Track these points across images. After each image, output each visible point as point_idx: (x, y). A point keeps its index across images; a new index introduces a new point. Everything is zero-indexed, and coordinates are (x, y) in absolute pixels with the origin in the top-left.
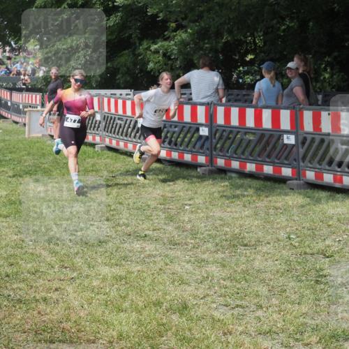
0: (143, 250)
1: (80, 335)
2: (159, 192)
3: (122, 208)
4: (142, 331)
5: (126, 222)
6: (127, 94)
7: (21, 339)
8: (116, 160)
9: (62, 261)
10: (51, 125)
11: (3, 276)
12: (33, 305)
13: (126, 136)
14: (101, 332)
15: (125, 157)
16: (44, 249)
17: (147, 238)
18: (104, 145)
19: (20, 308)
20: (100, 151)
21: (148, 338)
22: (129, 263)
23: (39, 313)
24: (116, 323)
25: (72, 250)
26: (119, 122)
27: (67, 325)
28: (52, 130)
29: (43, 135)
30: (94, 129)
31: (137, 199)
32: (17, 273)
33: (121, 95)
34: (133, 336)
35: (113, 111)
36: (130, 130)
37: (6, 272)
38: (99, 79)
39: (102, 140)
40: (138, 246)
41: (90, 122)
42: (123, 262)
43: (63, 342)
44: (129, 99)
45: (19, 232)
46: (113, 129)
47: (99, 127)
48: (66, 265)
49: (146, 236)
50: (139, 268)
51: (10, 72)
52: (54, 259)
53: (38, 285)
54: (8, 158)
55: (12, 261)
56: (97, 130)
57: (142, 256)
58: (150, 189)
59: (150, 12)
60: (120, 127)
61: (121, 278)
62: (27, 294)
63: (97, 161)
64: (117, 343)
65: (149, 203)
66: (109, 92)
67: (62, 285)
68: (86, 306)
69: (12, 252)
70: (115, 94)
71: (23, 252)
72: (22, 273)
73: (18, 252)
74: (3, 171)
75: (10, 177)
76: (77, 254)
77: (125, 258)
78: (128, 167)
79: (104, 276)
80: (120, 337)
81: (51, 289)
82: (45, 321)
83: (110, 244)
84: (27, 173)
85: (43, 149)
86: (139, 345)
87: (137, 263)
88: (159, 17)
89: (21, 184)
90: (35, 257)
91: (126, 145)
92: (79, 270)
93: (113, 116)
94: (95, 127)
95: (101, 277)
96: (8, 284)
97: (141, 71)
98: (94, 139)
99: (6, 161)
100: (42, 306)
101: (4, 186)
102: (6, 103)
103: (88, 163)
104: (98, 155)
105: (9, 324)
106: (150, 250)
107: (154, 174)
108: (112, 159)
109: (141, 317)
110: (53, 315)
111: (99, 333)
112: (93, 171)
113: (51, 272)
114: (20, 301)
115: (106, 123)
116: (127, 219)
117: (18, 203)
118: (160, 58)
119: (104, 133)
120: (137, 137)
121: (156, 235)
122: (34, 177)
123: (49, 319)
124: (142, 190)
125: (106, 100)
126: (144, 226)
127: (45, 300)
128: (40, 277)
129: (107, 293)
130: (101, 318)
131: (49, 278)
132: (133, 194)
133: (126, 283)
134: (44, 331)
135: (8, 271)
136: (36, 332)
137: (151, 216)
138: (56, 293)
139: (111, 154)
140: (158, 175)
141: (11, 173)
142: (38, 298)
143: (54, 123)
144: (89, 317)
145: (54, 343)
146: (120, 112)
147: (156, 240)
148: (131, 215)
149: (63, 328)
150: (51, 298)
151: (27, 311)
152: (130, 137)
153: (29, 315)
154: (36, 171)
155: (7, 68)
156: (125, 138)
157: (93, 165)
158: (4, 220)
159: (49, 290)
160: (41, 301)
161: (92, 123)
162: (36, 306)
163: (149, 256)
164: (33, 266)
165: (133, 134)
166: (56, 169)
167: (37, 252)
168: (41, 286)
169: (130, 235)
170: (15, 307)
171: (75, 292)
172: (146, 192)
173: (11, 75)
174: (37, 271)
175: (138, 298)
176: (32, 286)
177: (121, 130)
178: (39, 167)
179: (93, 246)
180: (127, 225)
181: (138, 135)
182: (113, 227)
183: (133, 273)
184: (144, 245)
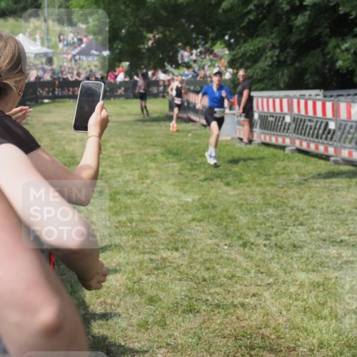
0: (339, 256)
1: (279, 342)
2: (353, 196)
3: (316, 212)
4: (343, 340)
5: (320, 226)
6: (317, 95)
7: (222, 344)
8: (306, 162)
9: (258, 266)
10: (241, 128)
11: (201, 280)
12: (232, 311)
13: (317, 137)
14: (301, 339)
15: (316, 159)
16: (238, 254)
17: (344, 244)
18: (294, 148)
19: (219, 313)
20: (290, 154)
21: (349, 347)
22: (326, 269)
23: (238, 318)
24: (315, 330)
25: (267, 255)
26: (309, 124)
27: (267, 332)
28: (242, 133)
29: (232, 139)
30: (283, 131)
31: (331, 202)
32: (213, 278)
33: (310, 95)
34: (334, 345)
35: (303, 112)
36: (321, 131)
37: (203, 277)
38: (287, 80)
39: (293, 142)
40: (334, 251)
41: (280, 124)
42: (320, 268)
43: (264, 348)
44: (319, 100)
45: (213, 236)
46: (303, 131)
47: (288, 129)
48: (262, 270)
49: (342, 241)
50: (336, 274)
51: (198, 75)
52: (250, 264)
53: (235, 290)
54: (198, 162)
55: (208, 265)
56: (287, 132)
57: (339, 262)
58: (344, 193)
59: (342, 10)
60: (311, 128)
61: (319, 285)
62: (224, 299)
63: (288, 164)
64: (318, 351)
65: (344, 207)
66: (298, 93)
67: (259, 290)
68: (284, 312)
69: (208, 257)
70: (304, 95)
71: (219, 255)
72: (219, 278)
73: (213, 256)
74: (194, 175)
75: (201, 180)
76: (272, 258)
77: (321, 264)
78: (319, 170)
79: (301, 282)
80: (321, 345)
81: (248, 294)
82: (243, 327)
83: (306, 249)
84: (217, 177)
85: (232, 152)
86: (341, 354)
87: (335, 269)
88: (351, 15)
89: (212, 188)
90: (230, 261)
91: (317, 147)
92: (275, 275)
93: (303, 118)
94: (284, 129)
95: (298, 283)
96: (206, 289)
97: (330, 70)
98: (284, 141)
99: (196, 165)
100: (240, 312)
101: (196, 190)
102: (194, 106)
103: (278, 166)
104: (289, 158)
105: (208, 328)
106: (347, 256)
107: (347, 177)
108: (303, 161)
109: (341, 325)
110: (252, 321)
111: (299, 340)
112: (283, 174)
113: (247, 277)
114: (218, 306)
115: (296, 125)
116: (321, 223)
117: (210, 206)
118: (350, 56)
119: (294, 135)
120: (328, 139)
121: (352, 240)
122: (225, 180)
123: (248, 325)
124: (335, 193)
125: (295, 101)
126: (340, 231)
127: (243, 305)
128: (236, 282)
129: (305, 300)
130: (300, 325)
131: (245, 283)
132: (326, 197)
133: (324, 290)
134: (243, 336)
135: (205, 275)
136: (235, 337)
137: (346, 220)
138: (254, 299)
139: (301, 156)
140: (350, 178)
141: (202, 177)
142: (235, 303)
143: (243, 126)
144: (289, 323)
145: (254, 349)
146: (311, 113)
147: (353, 246)
148: (325, 220)
149: (263, 335)
150: (249, 303)
151: (226, 316)
152: (321, 138)
153: (227, 320)
154: (227, 175)
155: (194, 71)
156: (316, 140)
157: (284, 168)
158: (198, 224)
159: (246, 296)
160: (239, 306)
161: (281, 125)
162: (235, 311)
163: (346, 262)
164: (229, 271)
165: (324, 136)
166: (246, 173)
167: (233, 257)
168: (237, 291)
169: (325, 240)
170: (213, 311)
171: (273, 299)
172: (340, 196)
173: (198, 78)
174: (233, 276)
175: (338, 305)
176: (229, 292)
177: (311, 131)
178: (230, 170)
179: (288, 251)
180: (322, 230)
181: (329, 136)
182: (308, 232)
183: (330, 279)
184: (340, 251)
